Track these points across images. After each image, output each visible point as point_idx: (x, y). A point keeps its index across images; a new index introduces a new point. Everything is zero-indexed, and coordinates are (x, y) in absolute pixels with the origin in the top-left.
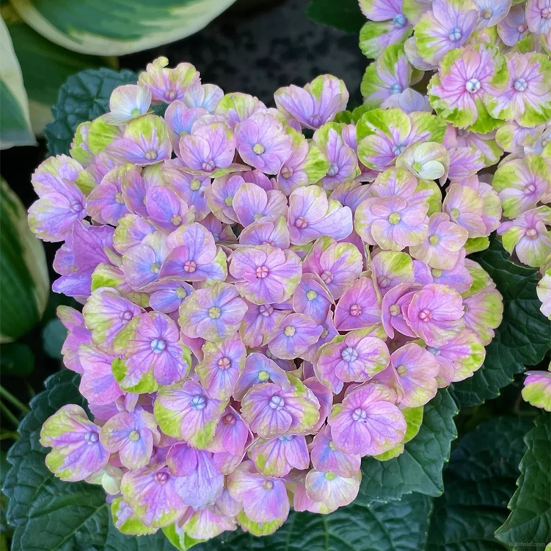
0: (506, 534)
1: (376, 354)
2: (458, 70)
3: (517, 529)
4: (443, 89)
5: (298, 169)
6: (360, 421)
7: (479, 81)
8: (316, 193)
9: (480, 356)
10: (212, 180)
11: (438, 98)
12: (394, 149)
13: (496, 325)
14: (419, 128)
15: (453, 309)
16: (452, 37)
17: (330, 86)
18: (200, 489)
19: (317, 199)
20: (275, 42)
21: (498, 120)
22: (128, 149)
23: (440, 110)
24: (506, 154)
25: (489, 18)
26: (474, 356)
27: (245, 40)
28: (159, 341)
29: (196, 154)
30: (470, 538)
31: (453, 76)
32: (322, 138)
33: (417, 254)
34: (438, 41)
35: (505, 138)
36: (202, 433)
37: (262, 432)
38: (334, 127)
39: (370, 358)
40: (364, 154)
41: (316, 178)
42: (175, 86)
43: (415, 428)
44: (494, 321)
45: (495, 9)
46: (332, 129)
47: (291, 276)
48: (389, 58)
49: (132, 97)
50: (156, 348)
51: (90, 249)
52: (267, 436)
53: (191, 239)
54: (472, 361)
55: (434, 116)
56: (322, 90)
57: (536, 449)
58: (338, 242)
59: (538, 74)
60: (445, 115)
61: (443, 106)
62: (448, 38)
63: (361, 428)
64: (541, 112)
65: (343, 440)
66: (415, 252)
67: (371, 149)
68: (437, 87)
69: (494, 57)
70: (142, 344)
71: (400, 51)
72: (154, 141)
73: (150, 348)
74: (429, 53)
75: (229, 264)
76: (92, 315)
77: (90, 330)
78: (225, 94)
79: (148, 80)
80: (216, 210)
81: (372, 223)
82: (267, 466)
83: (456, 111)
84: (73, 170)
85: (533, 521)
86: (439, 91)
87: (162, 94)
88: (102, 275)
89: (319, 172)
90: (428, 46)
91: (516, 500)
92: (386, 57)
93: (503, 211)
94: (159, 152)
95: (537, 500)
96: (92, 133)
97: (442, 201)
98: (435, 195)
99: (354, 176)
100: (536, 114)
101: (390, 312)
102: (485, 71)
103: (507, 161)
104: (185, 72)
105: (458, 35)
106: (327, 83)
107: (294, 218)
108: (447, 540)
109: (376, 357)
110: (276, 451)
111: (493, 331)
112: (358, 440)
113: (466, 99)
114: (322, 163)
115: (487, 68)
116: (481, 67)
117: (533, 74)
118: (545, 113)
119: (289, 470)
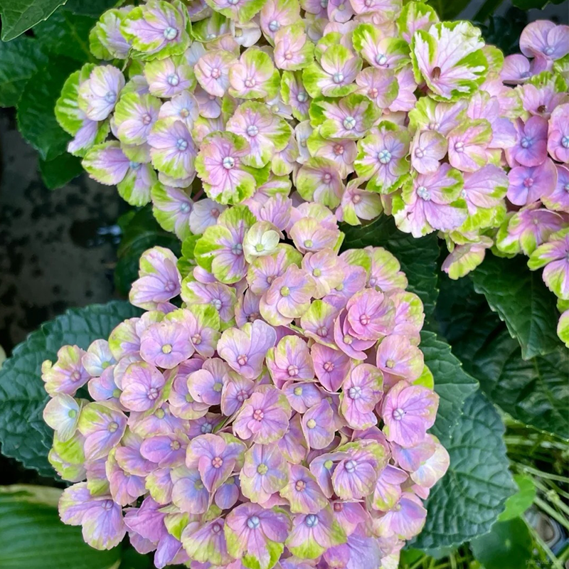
0: (529, 352)
1: (368, 375)
2: (212, 165)
3: (530, 341)
4: (215, 186)
5: (199, 329)
6: (403, 417)
7: (228, 156)
8: (230, 334)
9: (416, 300)
10: (168, 401)
11: (221, 194)
12: (234, 252)
13: (398, 267)
14: (232, 223)
15: (374, 299)
16: (182, 148)
17: (153, 257)
18: (366, 555)
19: (234, 336)
20: (27, 193)
21: (266, 166)
22: (97, 441)
23: (231, 200)
24: (291, 175)
25: (189, 114)
26: (411, 304)
27: (9, 214)
28: (251, 520)
29: (139, 397)
30: (504, 362)
31: (212, 172)
32: (189, 295)
33: (320, 294)
34: (177, 159)
35: (280, 167)
36: (335, 533)
37: (365, 493)
38: (188, 281)
39: (367, 380)
40: (224, 277)
41: (216, 323)
42: (72, 368)
43: (428, 375)
44: (394, 266)
45: (186, 106)
46: (188, 284)
47: (277, 398)
48: (160, 196)
49: (58, 406)
50: (255, 525)
51: (150, 521)
52: (370, 491)
53: (200, 449)
54: (415, 308)
55: (232, 208)
56: (151, 265)
57: (488, 289)
58: (276, 346)
59: (254, 114)
60: (236, 199)
61: (229, 196)
62: (180, 151)
63: (408, 419)
64: (282, 133)
65: (408, 438)
66: (317, 294)
67: (223, 268)
68: (212, 189)
69: (222, 137)
70: (244, 533)
71: (161, 187)
72: (104, 417)
73: (251, 530)
74: (181, 171)
75: (237, 436)
76: (196, 552)
77: (207, 561)
78: (107, 340)
79: (53, 385)
80: (191, 415)
81: (278, 311)
82: (386, 502)
83: (238, 189)
84: (80, 489)
85: (532, 325)
86: (216, 189)
87: (69, 382)
88: (174, 525)
89: (214, 317)
90: (175, 168)
91: (512, 329)
92: (158, 198)
93: (328, 207)
94: (115, 420)
95: (521, 313)
96: (61, 454)
97: (295, 247)
98: (288, 249)
99: (234, 295)
100: (281, 137)
101: (347, 344)
102: (226, 148)
103: (296, 177)
104: (67, 355)
105: (184, 144)
106: (149, 258)
107: (236, 363)
108: (495, 379)
109: (370, 375)
110: (381, 488)
111: (401, 273)
112: (415, 427)
113: (234, 174)
114: (208, 310)
115: (225, 145)
116: (221, 148)
117: (252, 117)
118: (286, 131)
119: (399, 487)
